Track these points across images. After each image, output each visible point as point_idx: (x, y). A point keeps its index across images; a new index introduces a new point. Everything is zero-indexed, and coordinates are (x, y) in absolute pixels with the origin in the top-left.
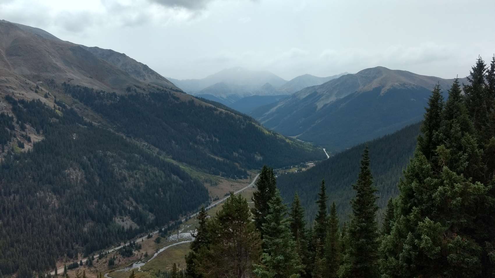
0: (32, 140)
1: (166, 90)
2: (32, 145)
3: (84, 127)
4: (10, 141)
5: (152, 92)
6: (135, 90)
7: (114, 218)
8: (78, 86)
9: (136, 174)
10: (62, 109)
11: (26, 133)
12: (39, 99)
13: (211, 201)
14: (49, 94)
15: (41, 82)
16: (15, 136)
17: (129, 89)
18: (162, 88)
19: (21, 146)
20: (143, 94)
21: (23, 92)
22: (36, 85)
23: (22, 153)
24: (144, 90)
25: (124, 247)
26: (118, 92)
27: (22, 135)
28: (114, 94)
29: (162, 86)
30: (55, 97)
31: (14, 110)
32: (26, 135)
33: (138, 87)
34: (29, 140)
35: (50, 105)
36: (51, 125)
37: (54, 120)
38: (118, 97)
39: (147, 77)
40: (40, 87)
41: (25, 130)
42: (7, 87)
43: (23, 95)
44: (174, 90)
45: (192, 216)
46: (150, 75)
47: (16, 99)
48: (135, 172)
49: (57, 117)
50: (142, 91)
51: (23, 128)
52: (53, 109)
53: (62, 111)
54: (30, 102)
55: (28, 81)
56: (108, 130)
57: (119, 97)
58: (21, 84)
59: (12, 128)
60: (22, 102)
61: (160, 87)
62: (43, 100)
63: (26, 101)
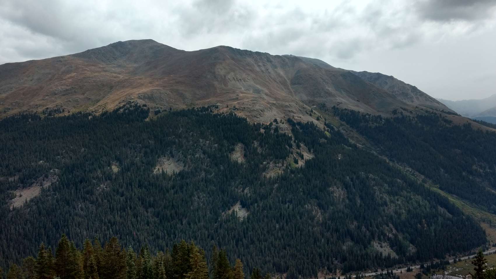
0: (304, 158)
1: (437, 112)
2: (305, 162)
3: (349, 148)
4: (289, 157)
5: (419, 114)
6: (402, 113)
7: (372, 243)
8: (346, 109)
9: (398, 200)
10: (330, 131)
11: (301, 151)
12: (312, 122)
13: (490, 245)
14: (320, 116)
15: (315, 106)
16: (292, 154)
17: (395, 112)
18: (431, 111)
19: (296, 162)
20: (409, 116)
21: (301, 116)
22: (311, 109)
23: (296, 168)
24: (411, 112)
25: (381, 275)
26: (383, 115)
27: (297, 153)
28: (379, 117)
29: (432, 109)
30: (325, 120)
31: (293, 130)
32: (300, 153)
33: (405, 109)
34: (302, 157)
35: (321, 127)
36: (320, 145)
37: (323, 140)
38: (383, 120)
39: (415, 100)
40: (314, 111)
41: (300, 148)
42: (289, 111)
43: (300, 118)
44: (445, 112)
45: (462, 259)
46: (419, 97)
47: (295, 122)
48: (396, 198)
49: (326, 138)
50: (408, 114)
51: (298, 147)
52: (323, 130)
53: (330, 132)
54: (306, 124)
55: (305, 106)
56: (371, 152)
57: (384, 120)
58: (300, 108)
59: (291, 146)
60: (299, 124)
61: (429, 110)
62: (315, 122)
63: (302, 123)
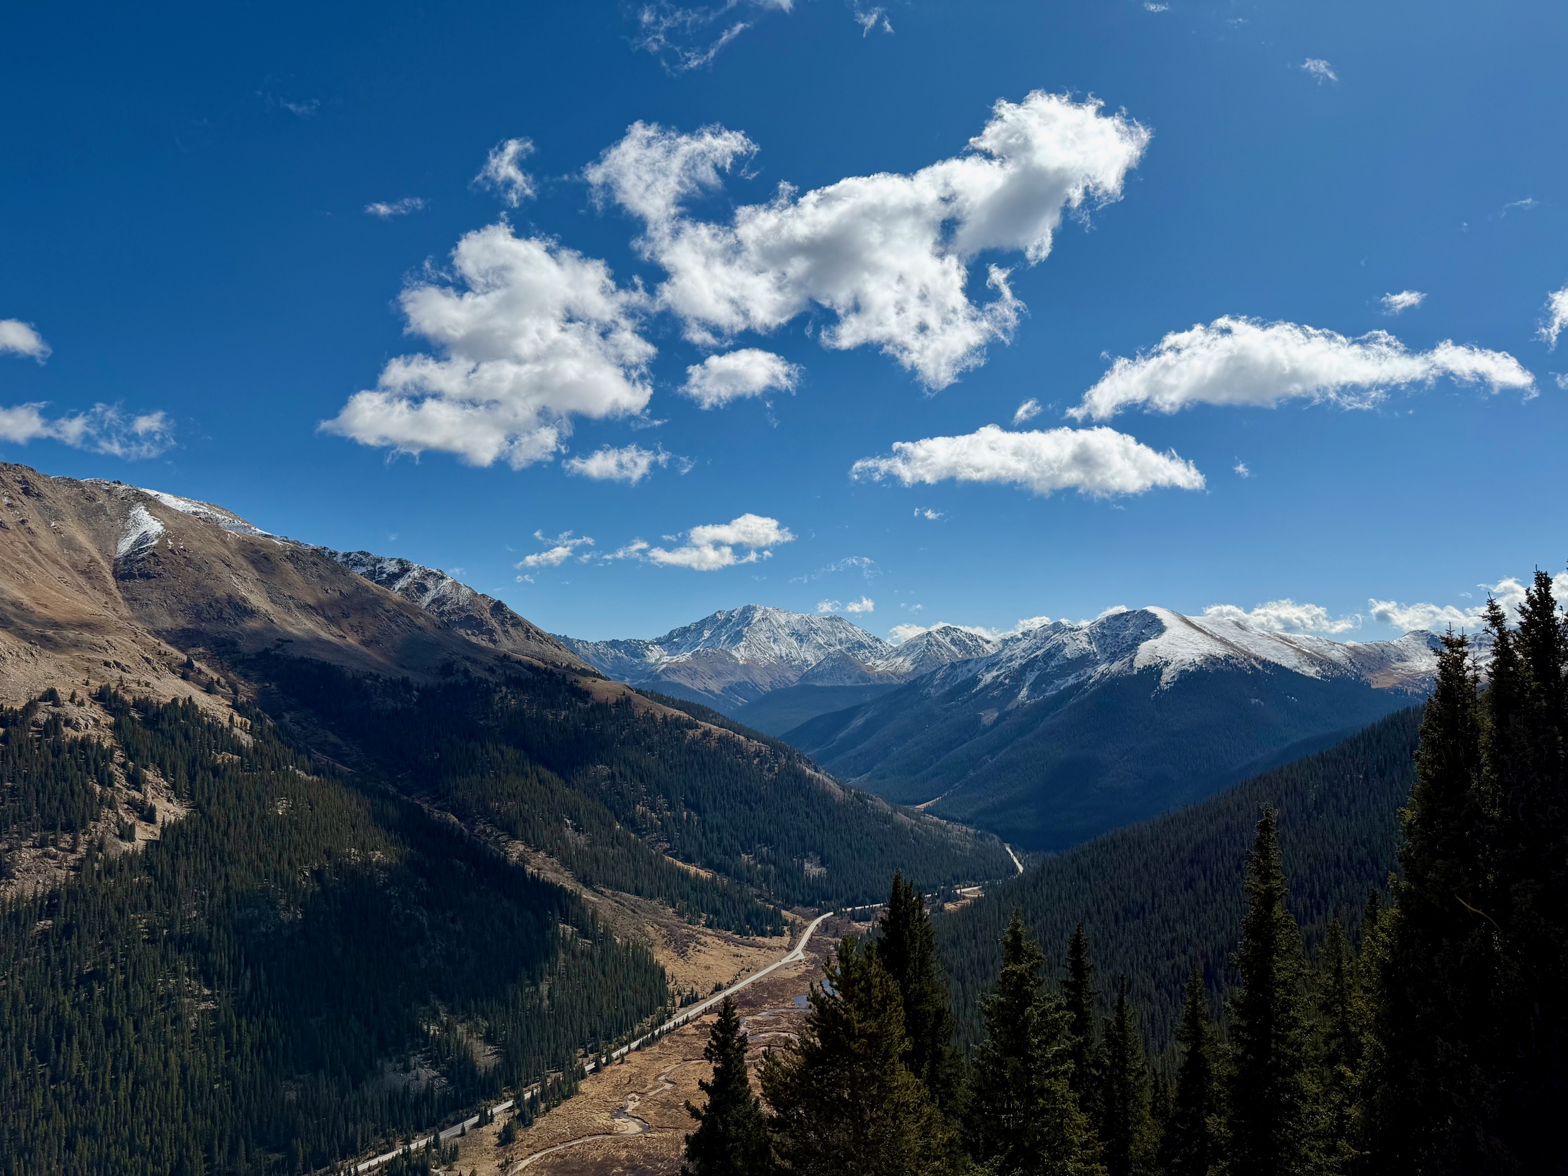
0: (159, 818)
2: (158, 832)
3: (310, 778)
4: (98, 820)
5: (513, 676)
6: (466, 672)
7: (378, 1062)
8: (302, 660)
9: (454, 921)
10: (252, 727)
11: (145, 795)
12: (190, 698)
13: (674, 1004)
14: (218, 682)
15: (201, 650)
16: (112, 806)
17: (447, 669)
19: (127, 834)
20: (487, 681)
21: (149, 678)
22: (185, 658)
23: (125, 853)
24: (491, 670)
25: (405, 1155)
26: (416, 678)
27: (131, 802)
28: (405, 683)
30: (236, 692)
31: (116, 728)
32: (144, 802)
33: (474, 662)
34: (149, 816)
35: (219, 714)
36: (216, 771)
37: (226, 757)
38: (415, 693)
39: (499, 636)
40: (197, 664)
41: (143, 786)
42: (106, 663)
43: (147, 685)
44: (575, 670)
46: (510, 629)
47: (129, 698)
48: (450, 913)
49: (238, 749)
50: (484, 675)
51: (135, 781)
52: (227, 724)
53: (252, 732)
54: (166, 706)
55: (166, 647)
57: (418, 691)
58: (146, 655)
59: (107, 781)
60: (143, 705)
62: (202, 700)
63: (155, 702)
